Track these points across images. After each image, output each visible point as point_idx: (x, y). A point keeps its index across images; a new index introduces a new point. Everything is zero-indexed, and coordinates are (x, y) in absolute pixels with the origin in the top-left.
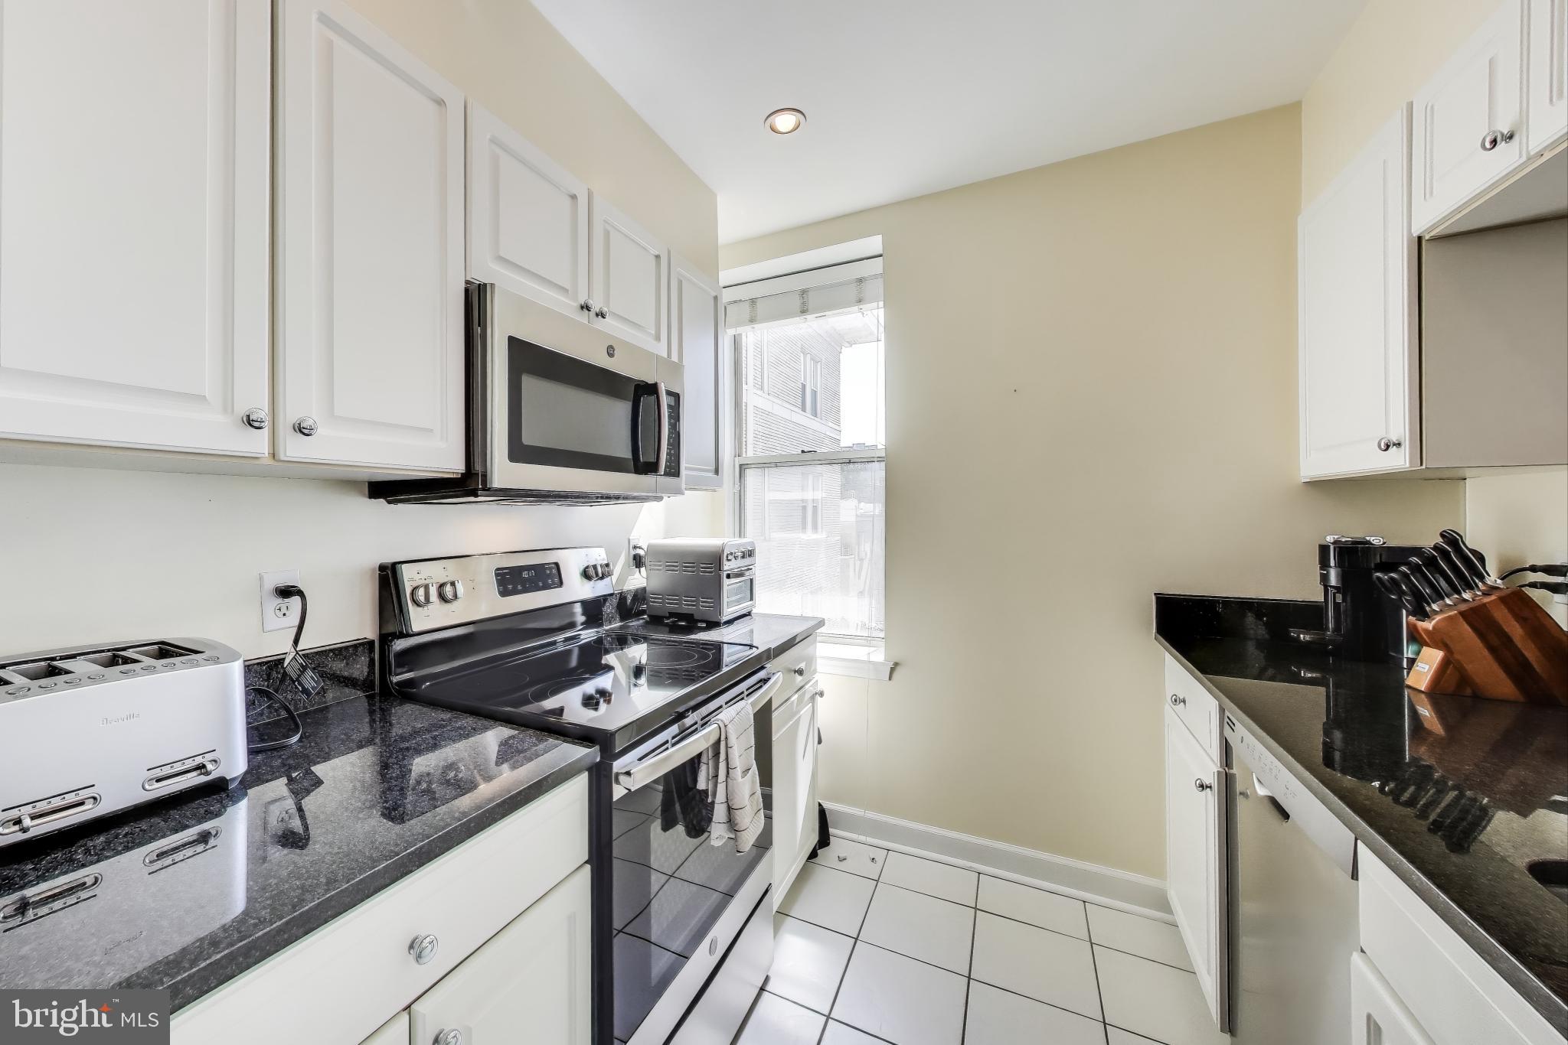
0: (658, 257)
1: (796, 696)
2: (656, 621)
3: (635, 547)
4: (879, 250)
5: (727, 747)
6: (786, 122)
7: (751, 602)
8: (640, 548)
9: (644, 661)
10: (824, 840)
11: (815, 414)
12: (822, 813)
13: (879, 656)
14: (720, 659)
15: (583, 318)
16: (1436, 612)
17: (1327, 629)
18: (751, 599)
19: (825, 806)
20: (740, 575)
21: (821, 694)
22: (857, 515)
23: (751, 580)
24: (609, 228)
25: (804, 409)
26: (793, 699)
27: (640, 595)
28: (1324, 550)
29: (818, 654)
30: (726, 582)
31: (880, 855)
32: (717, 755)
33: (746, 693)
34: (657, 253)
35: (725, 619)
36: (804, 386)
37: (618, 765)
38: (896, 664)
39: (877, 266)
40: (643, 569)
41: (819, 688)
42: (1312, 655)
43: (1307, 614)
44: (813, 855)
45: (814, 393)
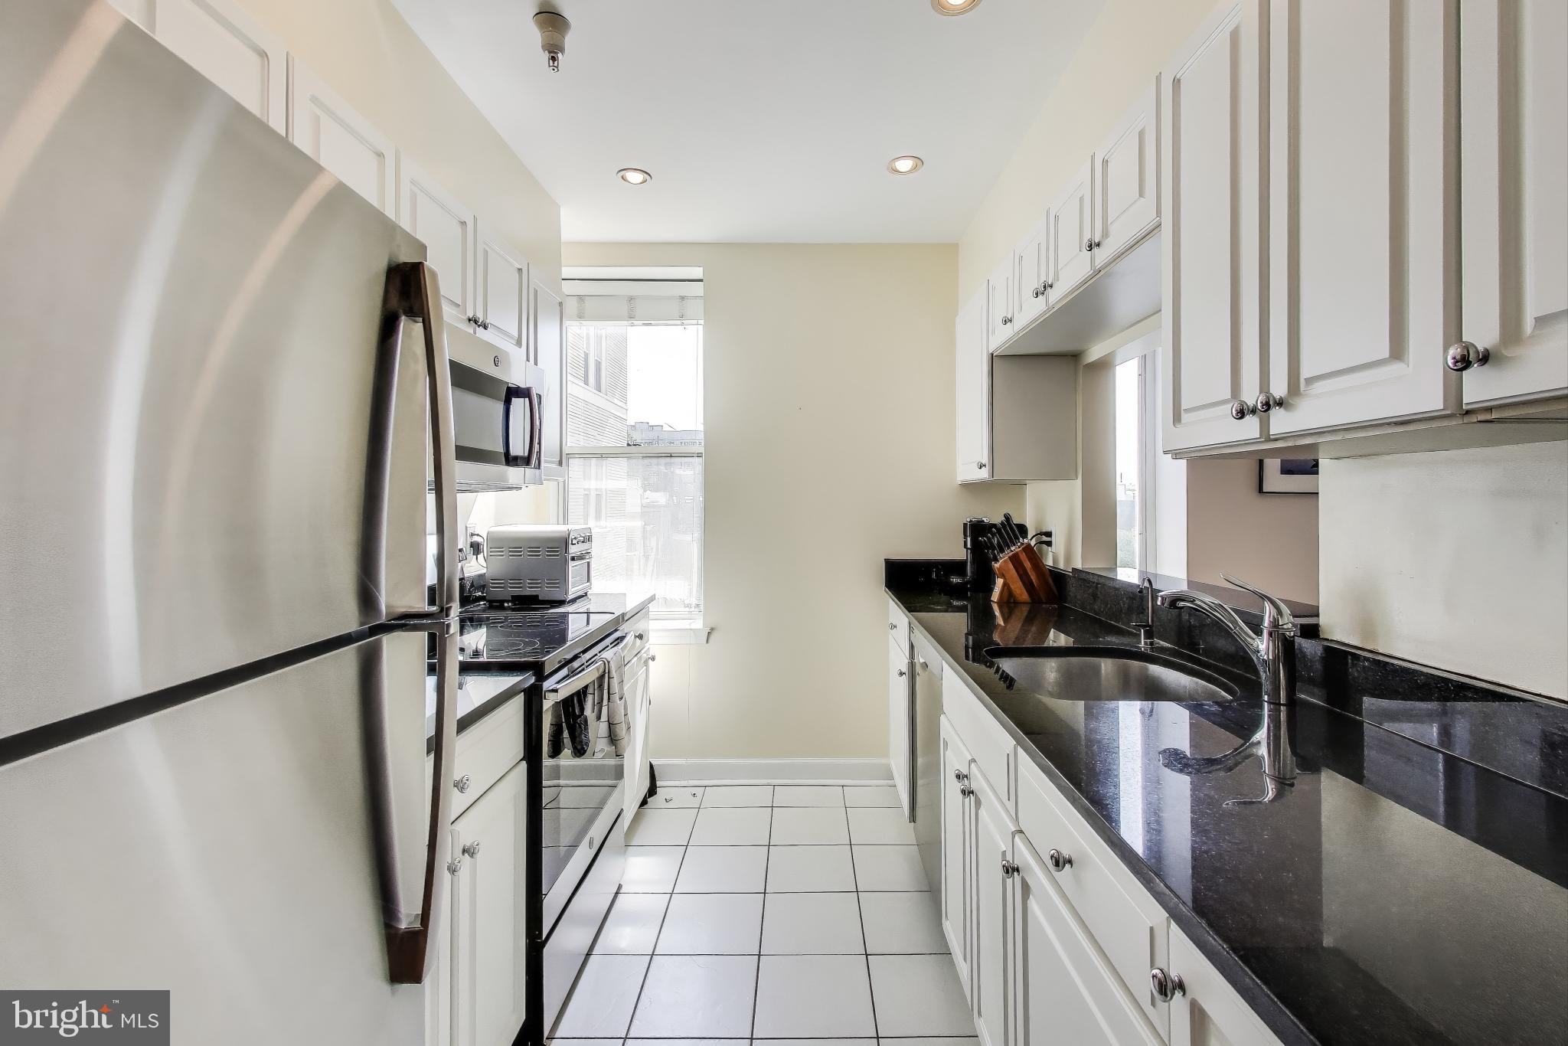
0: (520, 270)
1: (636, 659)
2: (496, 605)
3: (472, 535)
4: (701, 277)
5: (609, 678)
6: (635, 177)
7: (588, 584)
8: (478, 535)
9: (480, 647)
10: (652, 791)
11: (599, 388)
12: (651, 766)
13: (698, 624)
14: (565, 635)
15: (470, 329)
16: (1001, 558)
17: (967, 576)
18: (588, 580)
19: (653, 763)
20: (581, 558)
21: (653, 659)
22: (642, 506)
23: (588, 563)
24: (487, 248)
25: (586, 382)
26: (633, 661)
27: (480, 583)
28: (965, 525)
29: (650, 628)
30: (571, 564)
31: (699, 791)
32: (601, 686)
33: (610, 646)
34: (520, 267)
35: (570, 597)
36: (586, 355)
37: (547, 685)
38: (712, 629)
39: (698, 289)
40: (480, 556)
41: (651, 653)
42: (958, 592)
43: (957, 567)
44: (644, 803)
45: (598, 365)
